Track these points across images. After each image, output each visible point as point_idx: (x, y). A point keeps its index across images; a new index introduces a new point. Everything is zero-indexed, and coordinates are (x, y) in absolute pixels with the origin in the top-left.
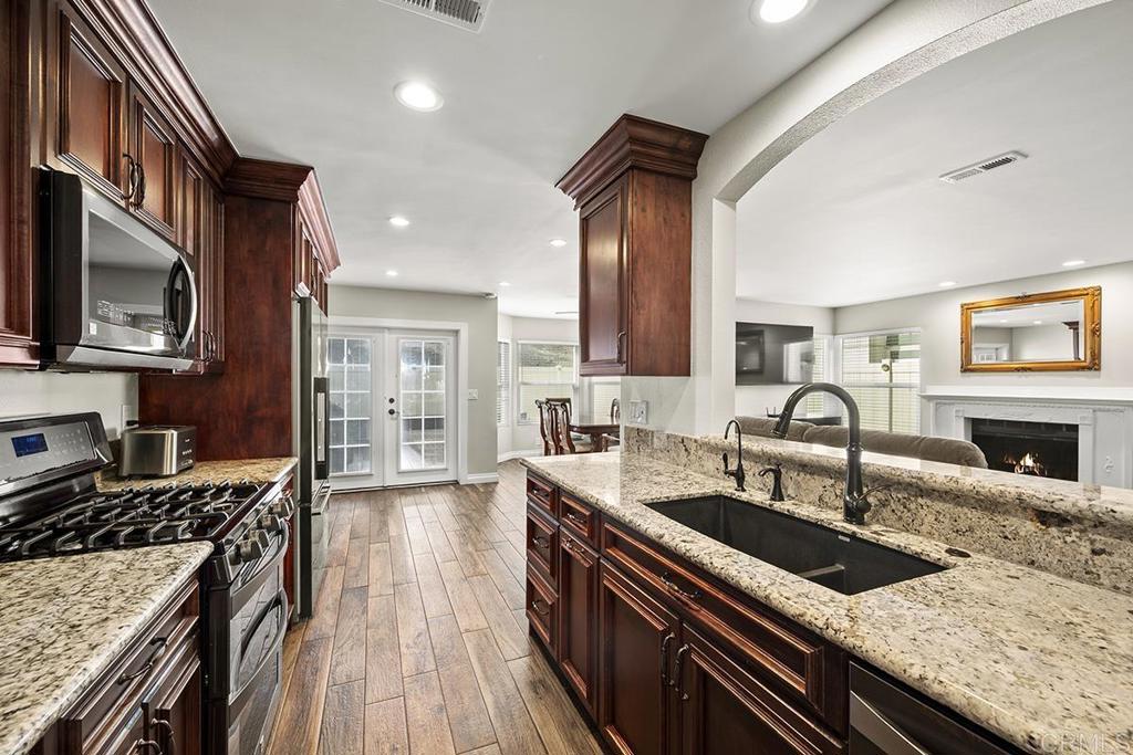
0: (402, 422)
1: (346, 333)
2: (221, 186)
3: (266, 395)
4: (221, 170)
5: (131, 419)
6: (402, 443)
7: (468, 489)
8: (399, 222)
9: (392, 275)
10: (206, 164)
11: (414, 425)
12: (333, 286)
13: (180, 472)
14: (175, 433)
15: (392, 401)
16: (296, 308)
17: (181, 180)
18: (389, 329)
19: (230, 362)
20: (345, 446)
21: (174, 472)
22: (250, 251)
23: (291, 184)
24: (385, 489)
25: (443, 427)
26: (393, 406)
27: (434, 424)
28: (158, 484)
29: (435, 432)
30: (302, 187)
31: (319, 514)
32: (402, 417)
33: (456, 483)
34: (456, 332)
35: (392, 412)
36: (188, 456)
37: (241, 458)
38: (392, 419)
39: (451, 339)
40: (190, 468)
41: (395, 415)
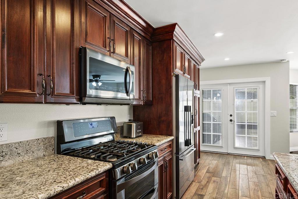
0: (236, 125)
1: (212, 87)
2: (151, 40)
3: (164, 112)
4: (150, 35)
5: (130, 119)
6: (236, 135)
7: (269, 162)
8: (219, 35)
9: (227, 60)
10: (143, 34)
11: (242, 127)
12: (202, 69)
13: (136, 137)
14: (135, 124)
15: (231, 116)
16: (174, 79)
17: (132, 41)
18: (230, 84)
19: (154, 100)
20: (212, 133)
21: (134, 137)
22: (159, 61)
23: (170, 32)
24: (228, 154)
25: (257, 129)
26: (231, 118)
27: (252, 127)
28: (130, 140)
29: (253, 131)
30: (174, 32)
31: (182, 160)
32: (236, 123)
33: (264, 158)
34: (264, 82)
35: (231, 121)
36: (140, 132)
37: (157, 135)
38: (231, 124)
39: (261, 86)
40: (141, 136)
41: (232, 122)
